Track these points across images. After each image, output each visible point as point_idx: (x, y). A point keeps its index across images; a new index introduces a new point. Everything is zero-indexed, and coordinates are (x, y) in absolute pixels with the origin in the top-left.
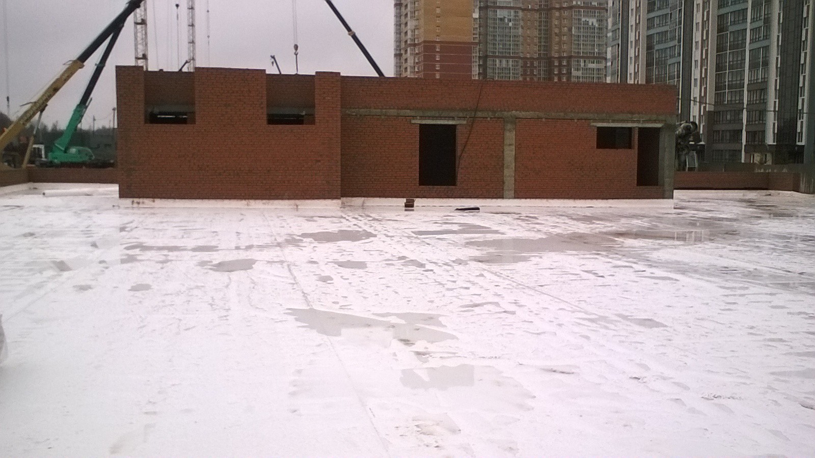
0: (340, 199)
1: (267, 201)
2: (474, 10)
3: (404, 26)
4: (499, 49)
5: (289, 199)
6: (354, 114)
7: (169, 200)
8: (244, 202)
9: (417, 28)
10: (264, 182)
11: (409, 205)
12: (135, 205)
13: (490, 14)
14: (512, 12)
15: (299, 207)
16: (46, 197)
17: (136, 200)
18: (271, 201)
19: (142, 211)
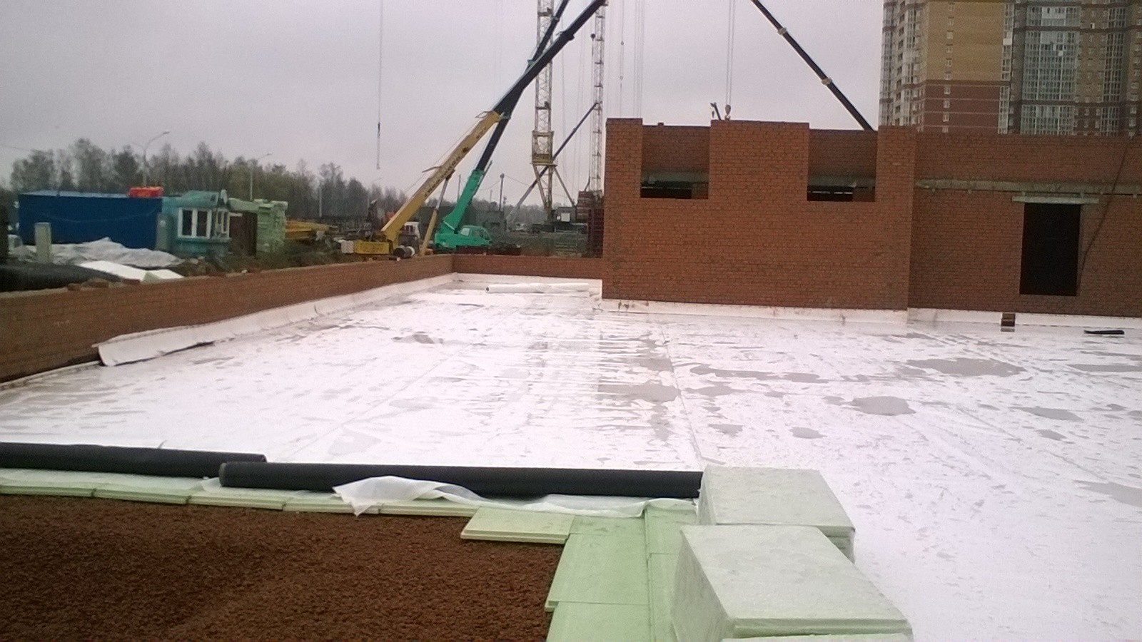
0: (906, 309)
1: (801, 309)
2: (1006, 33)
3: (896, 59)
4: (1040, 91)
5: (833, 307)
6: (927, 187)
7: (668, 303)
8: (769, 310)
9: (916, 61)
10: (799, 282)
11: (1008, 323)
12: (623, 309)
13: (1029, 38)
14: (1065, 35)
15: (847, 320)
16: (491, 293)
17: (624, 302)
18: (807, 310)
19: (630, 317)
